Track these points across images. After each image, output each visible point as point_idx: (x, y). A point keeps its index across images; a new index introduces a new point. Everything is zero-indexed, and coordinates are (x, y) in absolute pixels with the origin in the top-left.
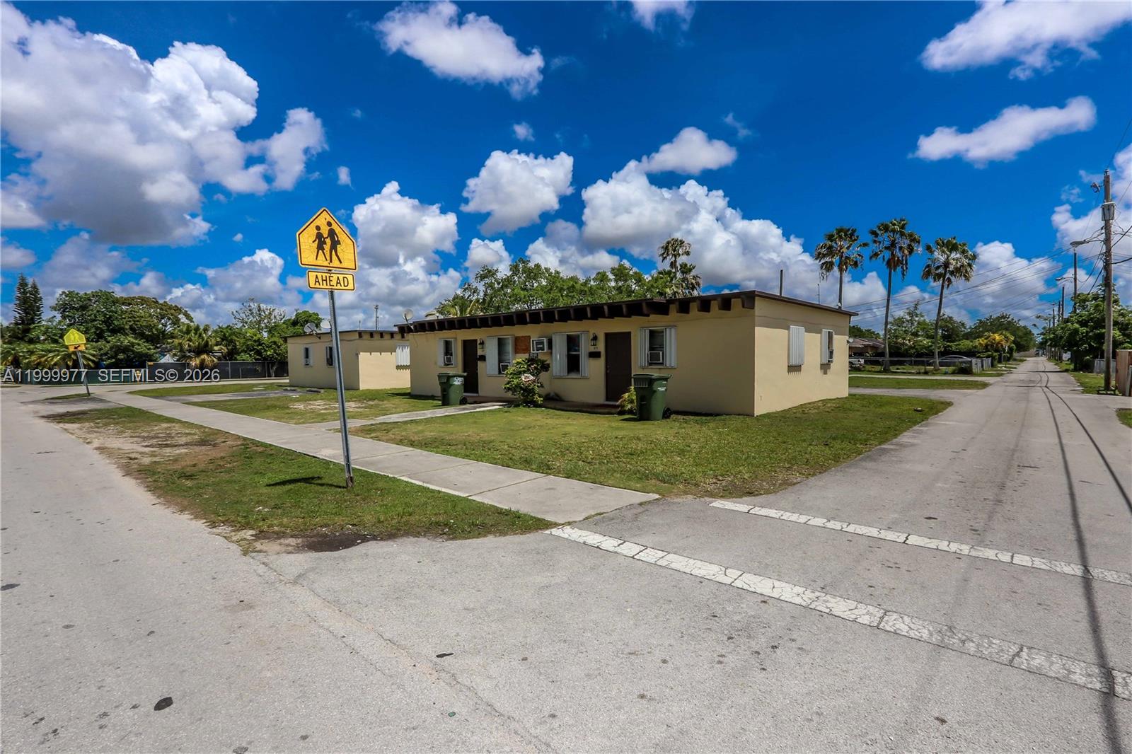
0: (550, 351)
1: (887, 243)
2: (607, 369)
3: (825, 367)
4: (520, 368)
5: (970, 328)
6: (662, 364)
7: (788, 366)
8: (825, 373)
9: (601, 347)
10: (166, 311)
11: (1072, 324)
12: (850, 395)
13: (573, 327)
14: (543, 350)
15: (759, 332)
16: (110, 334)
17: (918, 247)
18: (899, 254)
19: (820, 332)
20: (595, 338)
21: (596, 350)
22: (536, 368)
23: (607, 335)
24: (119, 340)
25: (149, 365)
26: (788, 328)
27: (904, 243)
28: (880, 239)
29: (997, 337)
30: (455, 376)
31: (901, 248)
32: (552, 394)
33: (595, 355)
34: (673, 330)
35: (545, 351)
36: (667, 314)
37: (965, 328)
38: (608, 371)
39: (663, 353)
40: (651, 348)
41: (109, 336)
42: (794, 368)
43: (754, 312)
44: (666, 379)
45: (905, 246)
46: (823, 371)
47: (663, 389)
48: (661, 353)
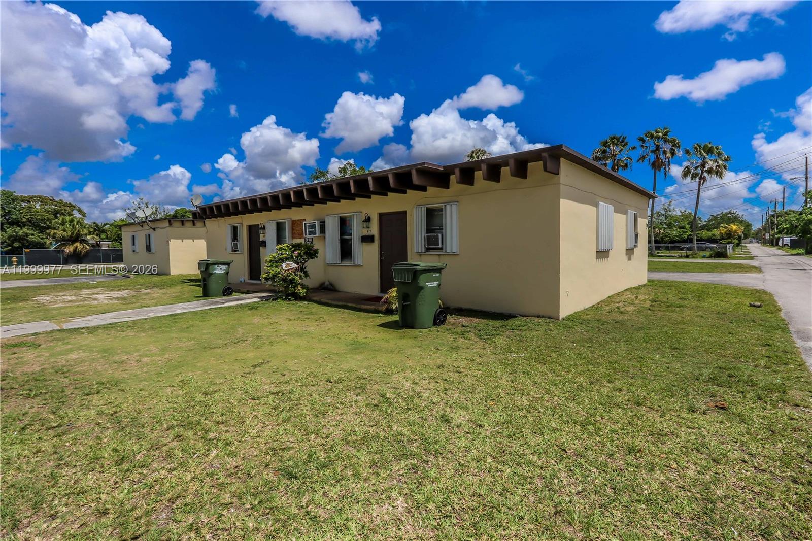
0: (322, 235)
1: (653, 148)
2: (381, 255)
3: (630, 252)
4: (282, 254)
5: (705, 221)
6: (442, 249)
7: (597, 252)
8: (630, 259)
9: (374, 230)
10: (60, 207)
11: (807, 215)
12: (649, 281)
13: (345, 207)
14: (315, 234)
15: (565, 205)
16: (8, 226)
17: (679, 151)
18: (662, 157)
19: (625, 213)
20: (368, 220)
21: (370, 234)
22: (299, 255)
23: (381, 216)
24: (14, 231)
25: (25, 252)
26: (596, 205)
27: (667, 147)
28: (647, 144)
29: (734, 227)
30: (214, 264)
31: (664, 152)
32: (327, 283)
33: (368, 239)
34: (454, 207)
35: (317, 235)
36: (448, 188)
37: (701, 221)
38: (383, 258)
39: (442, 236)
40: (429, 230)
41: (8, 228)
42: (602, 254)
43: (559, 178)
44: (439, 270)
45: (668, 150)
46: (627, 256)
47: (435, 284)
48: (440, 235)
